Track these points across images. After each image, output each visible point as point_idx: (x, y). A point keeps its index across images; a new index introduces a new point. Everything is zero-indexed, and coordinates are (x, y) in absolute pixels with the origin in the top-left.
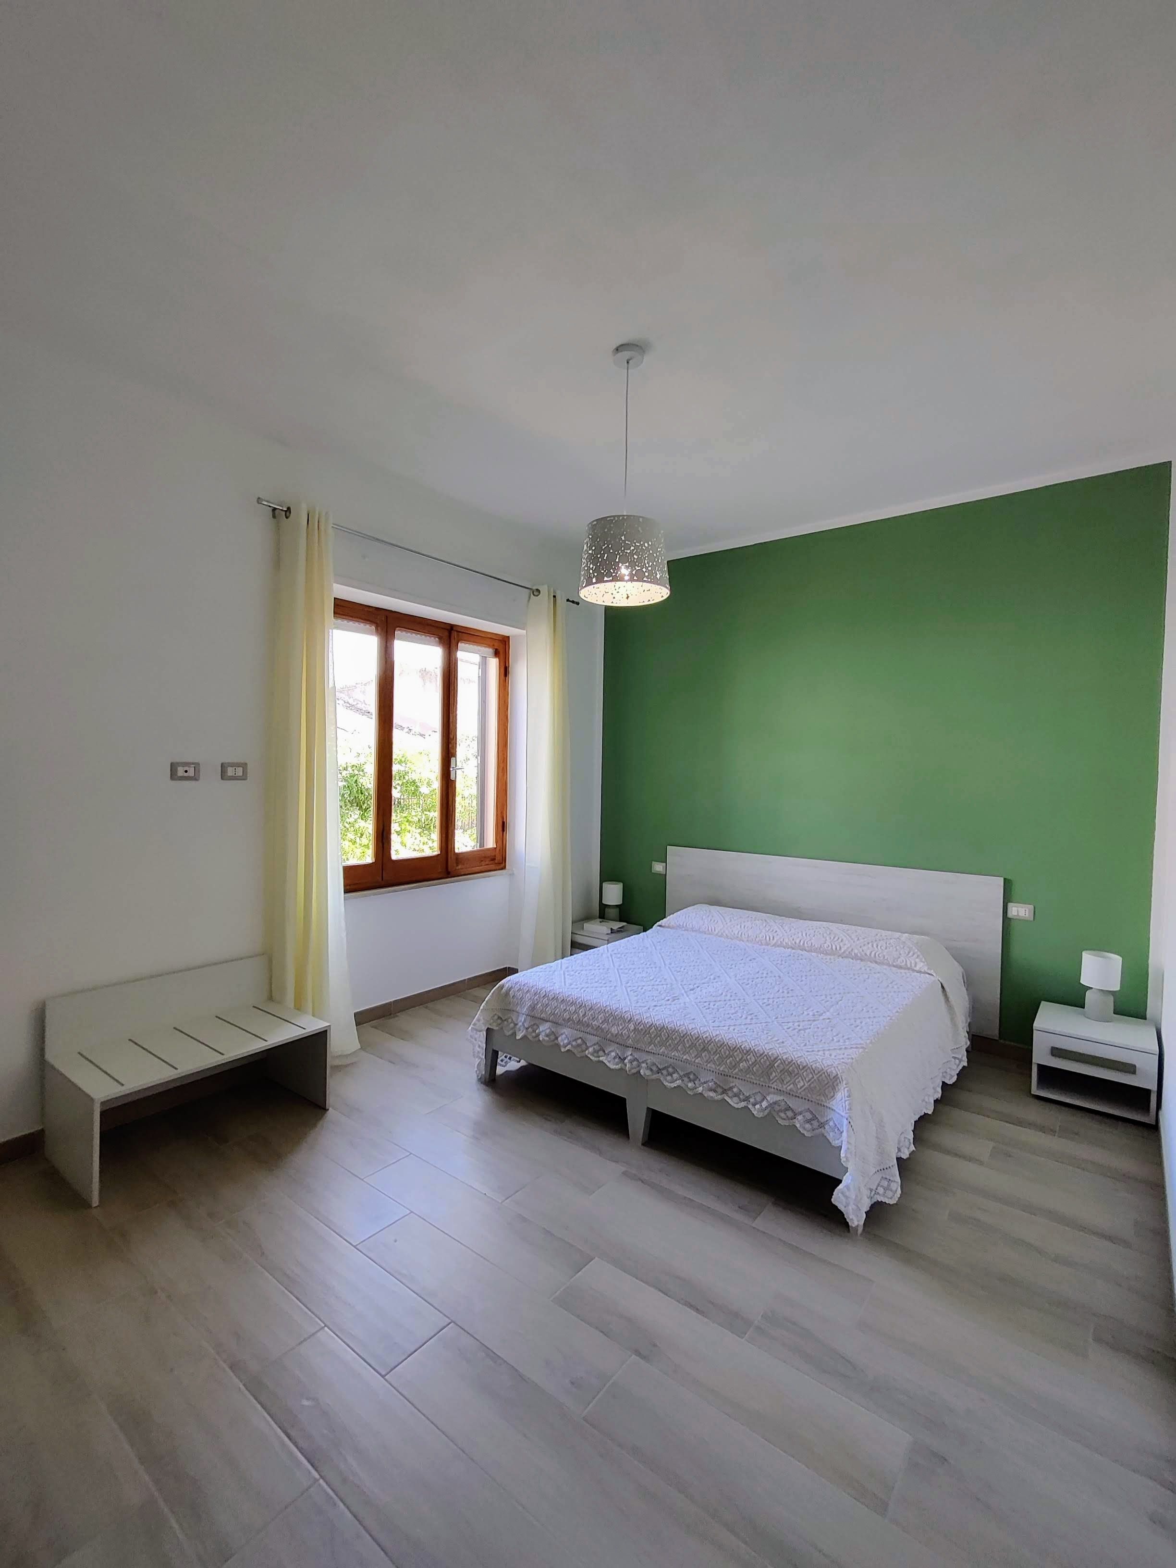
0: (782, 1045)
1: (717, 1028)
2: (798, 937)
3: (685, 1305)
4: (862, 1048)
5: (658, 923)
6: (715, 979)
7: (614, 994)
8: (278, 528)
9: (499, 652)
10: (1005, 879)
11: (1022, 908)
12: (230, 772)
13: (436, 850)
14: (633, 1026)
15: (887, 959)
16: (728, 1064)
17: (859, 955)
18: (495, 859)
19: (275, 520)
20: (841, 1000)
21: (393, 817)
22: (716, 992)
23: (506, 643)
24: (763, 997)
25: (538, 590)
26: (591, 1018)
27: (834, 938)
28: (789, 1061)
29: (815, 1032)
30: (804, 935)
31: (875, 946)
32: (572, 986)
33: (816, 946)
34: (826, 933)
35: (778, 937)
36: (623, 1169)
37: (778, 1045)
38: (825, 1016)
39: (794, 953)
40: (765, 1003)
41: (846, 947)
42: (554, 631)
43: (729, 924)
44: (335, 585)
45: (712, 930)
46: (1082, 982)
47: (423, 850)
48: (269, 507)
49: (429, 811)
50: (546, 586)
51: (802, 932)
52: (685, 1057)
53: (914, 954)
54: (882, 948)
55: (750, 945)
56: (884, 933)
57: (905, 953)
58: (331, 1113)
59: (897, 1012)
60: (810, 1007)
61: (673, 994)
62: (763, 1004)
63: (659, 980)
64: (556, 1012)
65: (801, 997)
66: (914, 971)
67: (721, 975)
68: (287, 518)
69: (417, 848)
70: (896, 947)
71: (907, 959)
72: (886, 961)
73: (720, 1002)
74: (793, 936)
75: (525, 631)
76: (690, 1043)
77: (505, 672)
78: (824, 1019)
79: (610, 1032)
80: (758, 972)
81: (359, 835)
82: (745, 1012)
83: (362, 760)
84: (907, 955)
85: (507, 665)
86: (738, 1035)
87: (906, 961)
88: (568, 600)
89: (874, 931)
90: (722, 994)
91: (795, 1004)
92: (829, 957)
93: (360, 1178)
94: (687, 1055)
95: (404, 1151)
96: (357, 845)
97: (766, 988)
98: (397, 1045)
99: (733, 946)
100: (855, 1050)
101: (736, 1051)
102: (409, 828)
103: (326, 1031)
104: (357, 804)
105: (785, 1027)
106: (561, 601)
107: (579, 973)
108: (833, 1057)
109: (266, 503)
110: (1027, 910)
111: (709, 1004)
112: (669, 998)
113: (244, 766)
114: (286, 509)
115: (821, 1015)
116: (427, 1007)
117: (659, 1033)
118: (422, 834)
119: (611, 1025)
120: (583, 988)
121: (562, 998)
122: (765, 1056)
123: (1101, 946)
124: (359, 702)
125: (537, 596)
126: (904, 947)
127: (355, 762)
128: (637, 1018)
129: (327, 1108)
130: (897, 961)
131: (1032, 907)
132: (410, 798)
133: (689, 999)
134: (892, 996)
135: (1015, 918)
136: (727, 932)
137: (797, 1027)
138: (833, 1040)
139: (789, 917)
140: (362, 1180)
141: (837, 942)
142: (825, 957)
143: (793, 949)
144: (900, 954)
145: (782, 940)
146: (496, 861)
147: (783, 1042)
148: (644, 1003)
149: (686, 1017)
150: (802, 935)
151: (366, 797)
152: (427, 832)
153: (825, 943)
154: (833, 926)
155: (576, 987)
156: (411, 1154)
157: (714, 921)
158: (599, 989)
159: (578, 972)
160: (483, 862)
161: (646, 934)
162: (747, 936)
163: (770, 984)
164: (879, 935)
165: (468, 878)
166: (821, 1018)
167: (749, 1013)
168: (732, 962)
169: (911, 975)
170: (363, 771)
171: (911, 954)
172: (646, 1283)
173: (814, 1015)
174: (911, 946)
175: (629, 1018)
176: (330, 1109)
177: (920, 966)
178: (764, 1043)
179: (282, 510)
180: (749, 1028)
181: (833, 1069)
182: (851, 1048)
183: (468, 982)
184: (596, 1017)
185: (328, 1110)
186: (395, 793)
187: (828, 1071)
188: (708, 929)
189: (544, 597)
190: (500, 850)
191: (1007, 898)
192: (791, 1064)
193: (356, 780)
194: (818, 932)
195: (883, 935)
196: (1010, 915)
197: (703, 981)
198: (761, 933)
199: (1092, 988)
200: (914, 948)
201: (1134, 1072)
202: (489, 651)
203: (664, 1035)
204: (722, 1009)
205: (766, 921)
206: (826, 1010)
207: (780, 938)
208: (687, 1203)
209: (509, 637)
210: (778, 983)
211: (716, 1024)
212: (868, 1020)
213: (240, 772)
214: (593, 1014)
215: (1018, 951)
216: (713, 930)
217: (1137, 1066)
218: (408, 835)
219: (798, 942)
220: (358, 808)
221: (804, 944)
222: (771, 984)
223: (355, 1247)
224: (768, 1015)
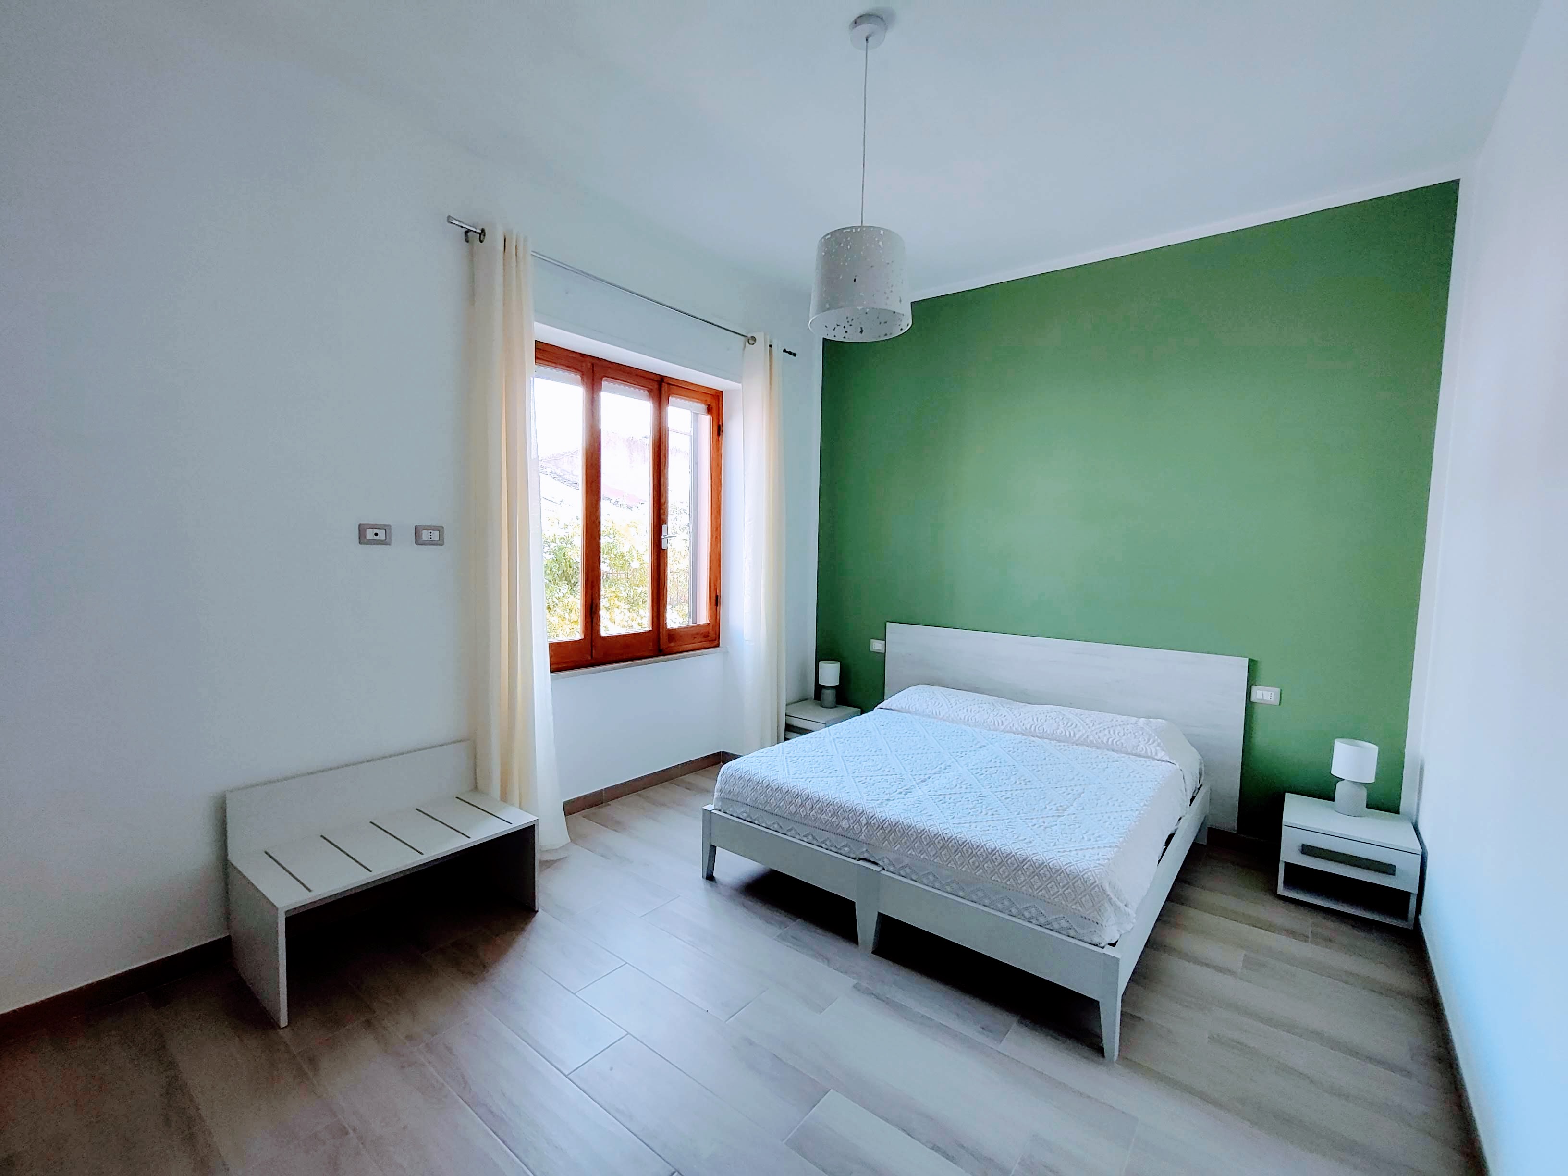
0: (1030, 845)
1: (958, 825)
2: (1029, 723)
3: (932, 1149)
4: (1117, 846)
5: (879, 706)
6: (945, 769)
7: (841, 785)
8: (471, 254)
9: (712, 408)
10: (1249, 659)
11: (1268, 691)
12: (425, 535)
13: (646, 626)
14: (865, 820)
15: (1125, 747)
16: (971, 864)
17: (1095, 741)
18: (708, 636)
19: (468, 244)
20: (1083, 793)
21: (602, 593)
22: (949, 783)
23: (719, 399)
24: (1000, 789)
25: (754, 338)
26: (819, 811)
27: (1067, 723)
28: (1040, 862)
29: (1063, 829)
30: (1035, 719)
31: (1112, 732)
32: (797, 775)
33: (1048, 732)
34: (1059, 718)
35: (1008, 722)
36: (855, 981)
37: (1026, 845)
38: (1069, 811)
39: (1025, 739)
40: (1003, 796)
41: (1080, 733)
42: (771, 384)
43: (955, 707)
44: (537, 325)
45: (936, 714)
46: (1332, 773)
47: (632, 626)
48: (460, 228)
49: (638, 586)
50: (762, 334)
51: (1032, 716)
52: (922, 857)
53: (1154, 742)
54: (1120, 734)
55: (976, 730)
56: (1120, 718)
57: (1145, 740)
58: (541, 915)
59: (1145, 805)
60: (1052, 801)
61: (905, 786)
62: (1002, 796)
63: (887, 770)
64: (781, 805)
65: (1040, 790)
66: (1154, 759)
67: (952, 764)
68: (481, 241)
69: (626, 625)
70: (1134, 734)
71: (1147, 748)
72: (1124, 749)
73: (956, 795)
74: (1023, 722)
75: (740, 385)
76: (928, 840)
77: (718, 430)
78: (1068, 815)
79: (840, 826)
80: (991, 761)
81: (568, 611)
82: (984, 807)
83: (570, 531)
84: (1148, 742)
85: (720, 423)
86: (981, 833)
87: (1146, 749)
88: (785, 351)
89: (1109, 716)
90: (956, 786)
91: (1035, 797)
92: (1063, 744)
93: (572, 993)
94: (925, 854)
95: (621, 961)
96: (567, 622)
97: (1002, 779)
98: (611, 838)
99: (960, 732)
100: (1109, 849)
101: (980, 850)
102: (617, 603)
103: (534, 825)
104: (566, 578)
105: (1030, 825)
106: (778, 352)
107: (802, 760)
108: (1087, 858)
109: (457, 223)
110: (1273, 693)
111: (945, 798)
112: (901, 790)
113: (440, 529)
114: (480, 232)
115: (1065, 810)
116: (640, 796)
117: (893, 829)
118: (631, 610)
119: (841, 818)
120: (808, 778)
121: (787, 790)
122: (1012, 856)
123: (1353, 734)
124: (566, 473)
125: (753, 344)
126: (1143, 734)
127: (562, 533)
128: (871, 811)
129: (536, 910)
130: (1137, 749)
131: (1279, 690)
132: (619, 572)
133: (923, 792)
134: (1136, 787)
135: (1259, 701)
136: (952, 716)
137: (1043, 824)
138: (1083, 838)
139: (1017, 701)
140: (574, 994)
141: (1070, 728)
142: (1058, 744)
143: (1023, 735)
144: (1140, 742)
145: (1011, 725)
146: (709, 638)
147: (1031, 842)
148: (875, 796)
149: (923, 813)
150: (1033, 720)
151: (574, 571)
152: (636, 608)
153: (1058, 729)
154: (1065, 710)
155: (801, 776)
156: (627, 963)
157: (939, 704)
158: (825, 779)
159: (801, 758)
160: (695, 639)
161: (868, 716)
162: (974, 721)
163: (1005, 774)
164: (1114, 720)
165: (680, 656)
166: (1066, 813)
167: (988, 808)
168: (961, 750)
169: (1151, 763)
170: (571, 543)
171: (1151, 741)
172: (887, 1120)
173: (1058, 810)
174: (1150, 732)
175: (861, 811)
176: (540, 910)
177: (1161, 755)
178: (1010, 843)
179: (475, 232)
180: (992, 825)
181: (1089, 874)
182: (1105, 847)
183: (681, 768)
184: (824, 810)
185: (538, 911)
186: (604, 567)
187: (1085, 877)
188: (933, 713)
189: (760, 346)
190: (713, 626)
191: (1251, 680)
192: (1042, 866)
193: (564, 554)
194: (1050, 716)
195: (1119, 720)
196: (1253, 699)
197: (933, 771)
198: (988, 718)
199: (1344, 779)
200: (1153, 735)
201: (1393, 873)
202: (702, 407)
203: (899, 831)
204: (959, 803)
205: (993, 705)
206: (1069, 804)
207: (1010, 723)
208: (924, 1022)
209: (722, 392)
210: (1013, 773)
211: (956, 821)
212: (1115, 814)
213: (435, 536)
214: (821, 807)
215: (1260, 738)
216: (938, 714)
217: (1397, 867)
218: (617, 611)
219: (1028, 727)
220: (567, 582)
221: (1035, 730)
222: (1007, 773)
223: (566, 1076)
224: (1008, 810)
